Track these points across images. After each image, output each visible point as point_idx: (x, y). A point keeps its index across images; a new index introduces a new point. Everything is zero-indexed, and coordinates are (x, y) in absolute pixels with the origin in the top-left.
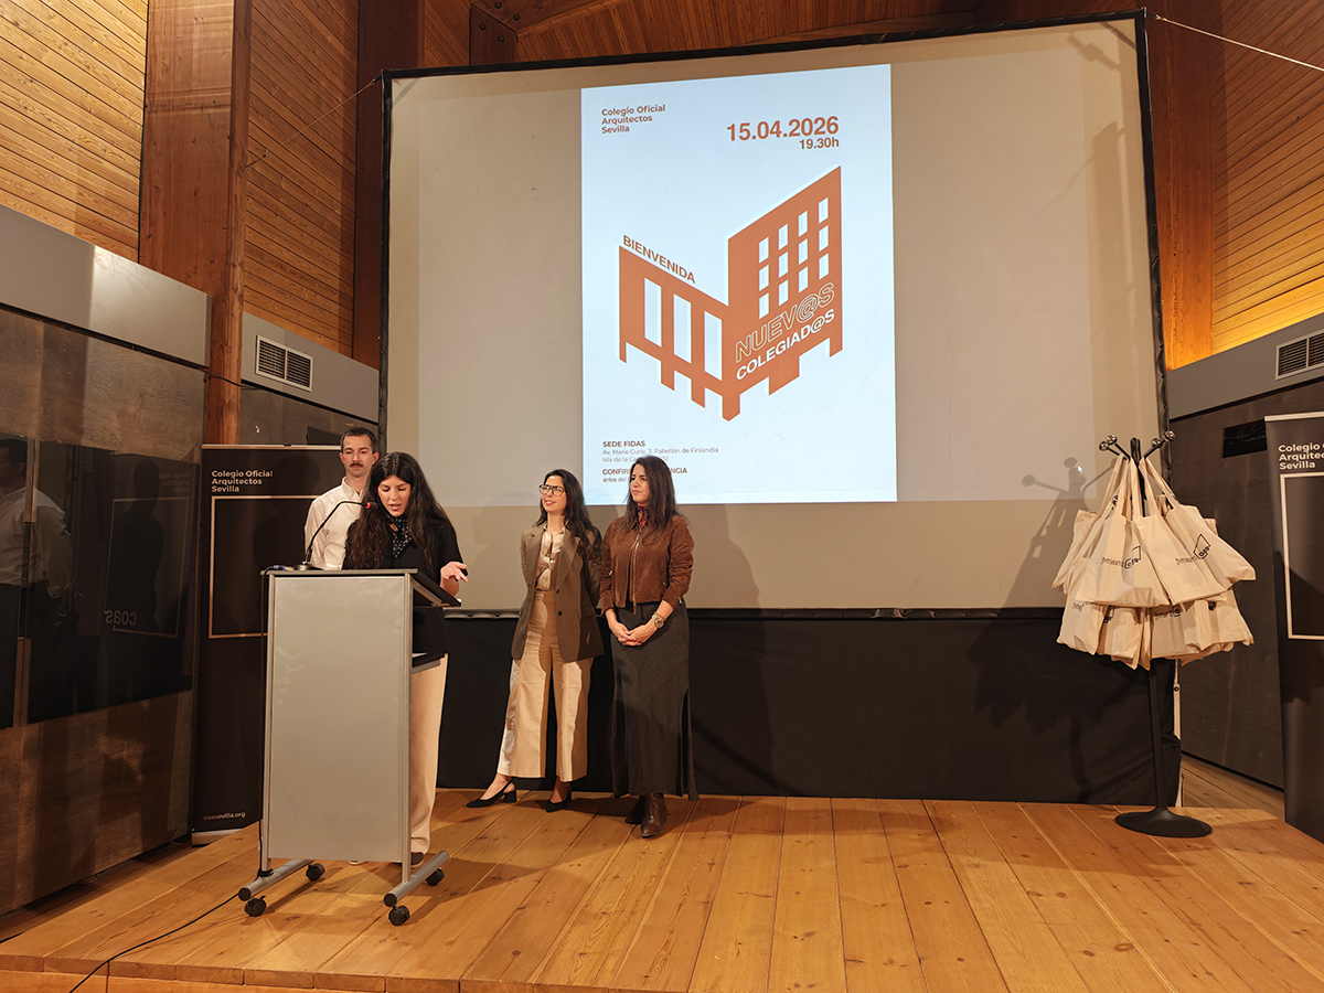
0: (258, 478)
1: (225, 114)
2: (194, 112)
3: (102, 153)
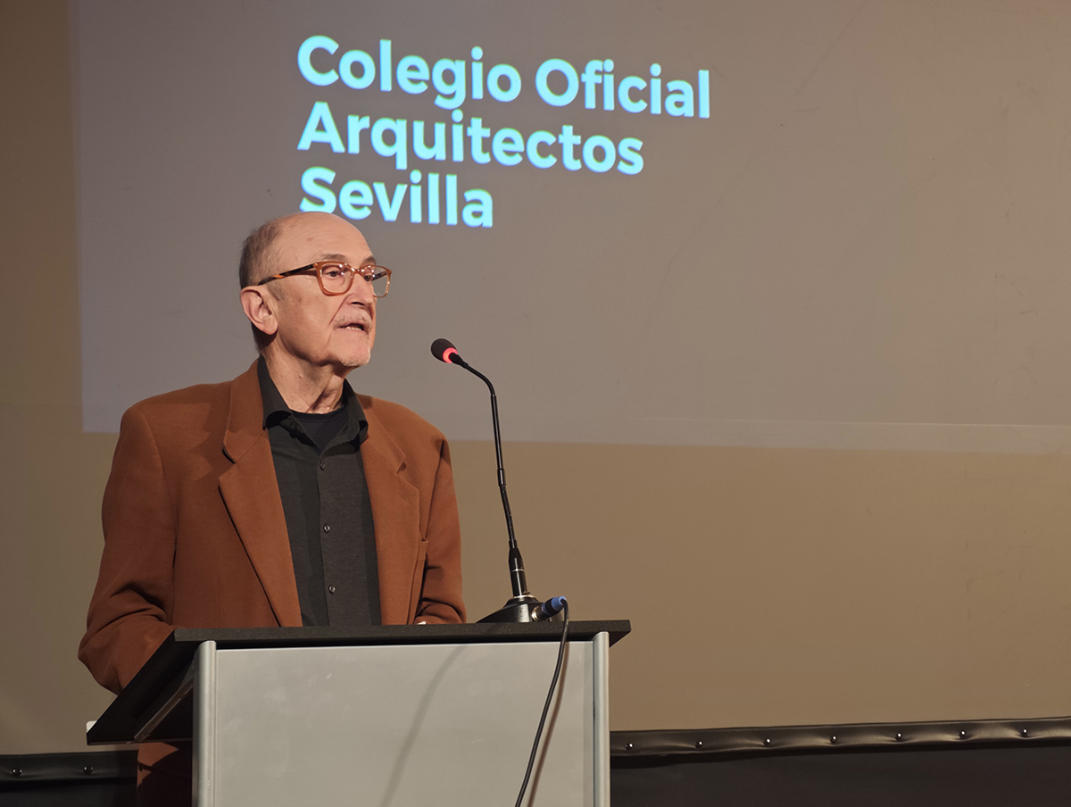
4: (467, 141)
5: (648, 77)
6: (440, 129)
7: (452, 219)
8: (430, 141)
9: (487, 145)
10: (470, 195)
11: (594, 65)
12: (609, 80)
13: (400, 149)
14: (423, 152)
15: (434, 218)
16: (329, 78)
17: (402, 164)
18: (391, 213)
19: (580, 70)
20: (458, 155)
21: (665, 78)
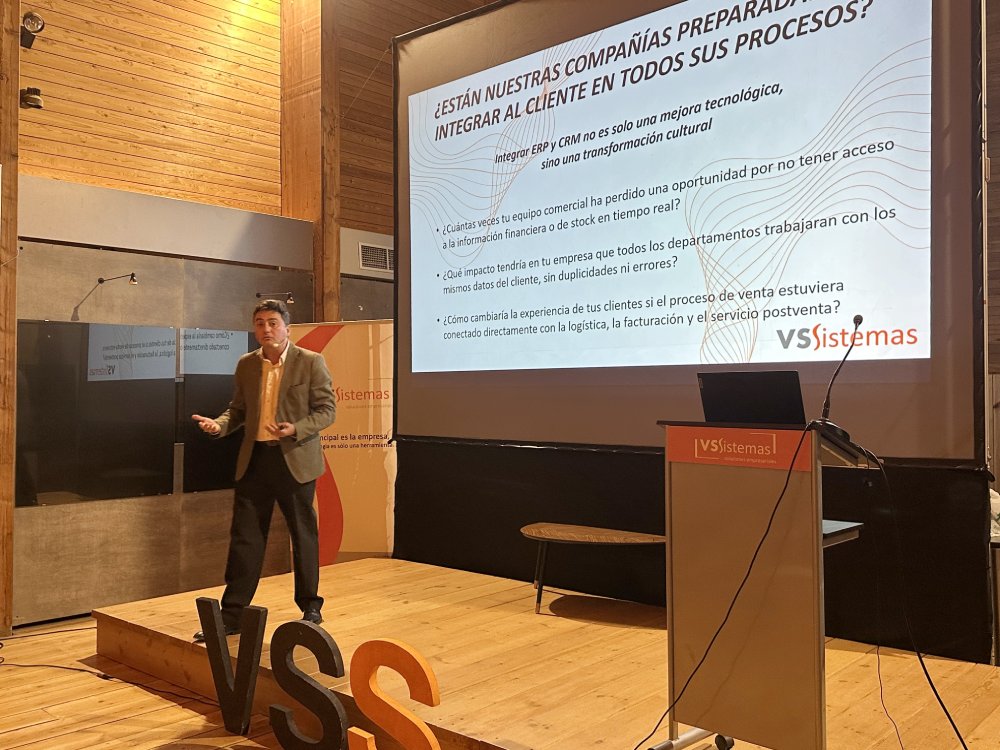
1: (317, 94)
2: (304, 96)
3: (250, 138)
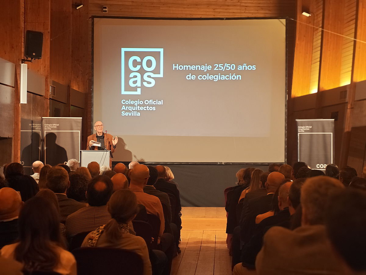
0: (55, 126)
4: (138, 108)
5: (156, 101)
6: (135, 107)
7: (136, 115)
8: (134, 108)
9: (139, 108)
10: (138, 113)
11: (151, 100)
12: (152, 102)
13: (131, 109)
14: (133, 109)
15: (134, 115)
16: (125, 103)
17: (131, 111)
18: (130, 115)
19: (149, 101)
20: (137, 109)
21: (158, 101)
